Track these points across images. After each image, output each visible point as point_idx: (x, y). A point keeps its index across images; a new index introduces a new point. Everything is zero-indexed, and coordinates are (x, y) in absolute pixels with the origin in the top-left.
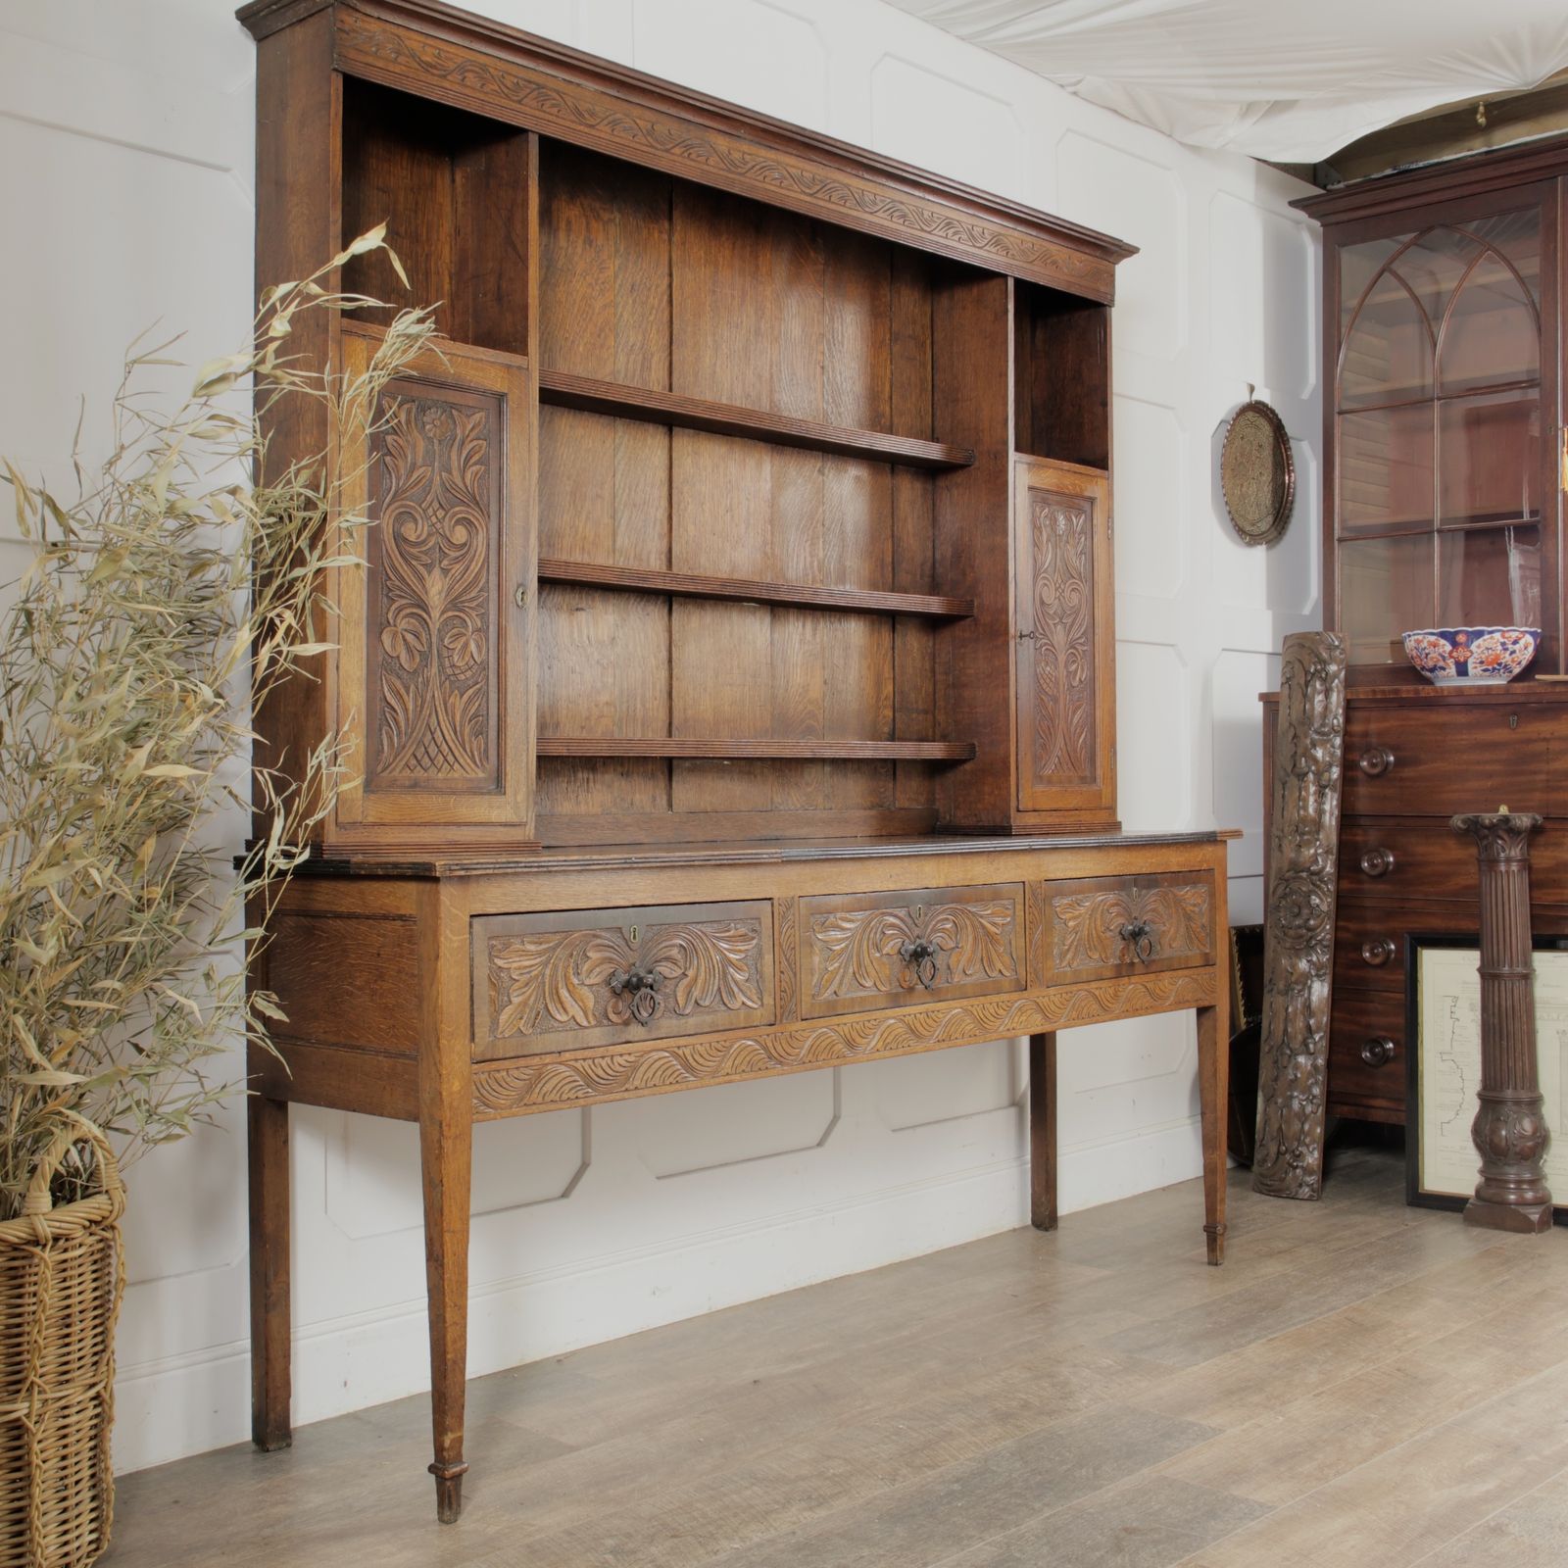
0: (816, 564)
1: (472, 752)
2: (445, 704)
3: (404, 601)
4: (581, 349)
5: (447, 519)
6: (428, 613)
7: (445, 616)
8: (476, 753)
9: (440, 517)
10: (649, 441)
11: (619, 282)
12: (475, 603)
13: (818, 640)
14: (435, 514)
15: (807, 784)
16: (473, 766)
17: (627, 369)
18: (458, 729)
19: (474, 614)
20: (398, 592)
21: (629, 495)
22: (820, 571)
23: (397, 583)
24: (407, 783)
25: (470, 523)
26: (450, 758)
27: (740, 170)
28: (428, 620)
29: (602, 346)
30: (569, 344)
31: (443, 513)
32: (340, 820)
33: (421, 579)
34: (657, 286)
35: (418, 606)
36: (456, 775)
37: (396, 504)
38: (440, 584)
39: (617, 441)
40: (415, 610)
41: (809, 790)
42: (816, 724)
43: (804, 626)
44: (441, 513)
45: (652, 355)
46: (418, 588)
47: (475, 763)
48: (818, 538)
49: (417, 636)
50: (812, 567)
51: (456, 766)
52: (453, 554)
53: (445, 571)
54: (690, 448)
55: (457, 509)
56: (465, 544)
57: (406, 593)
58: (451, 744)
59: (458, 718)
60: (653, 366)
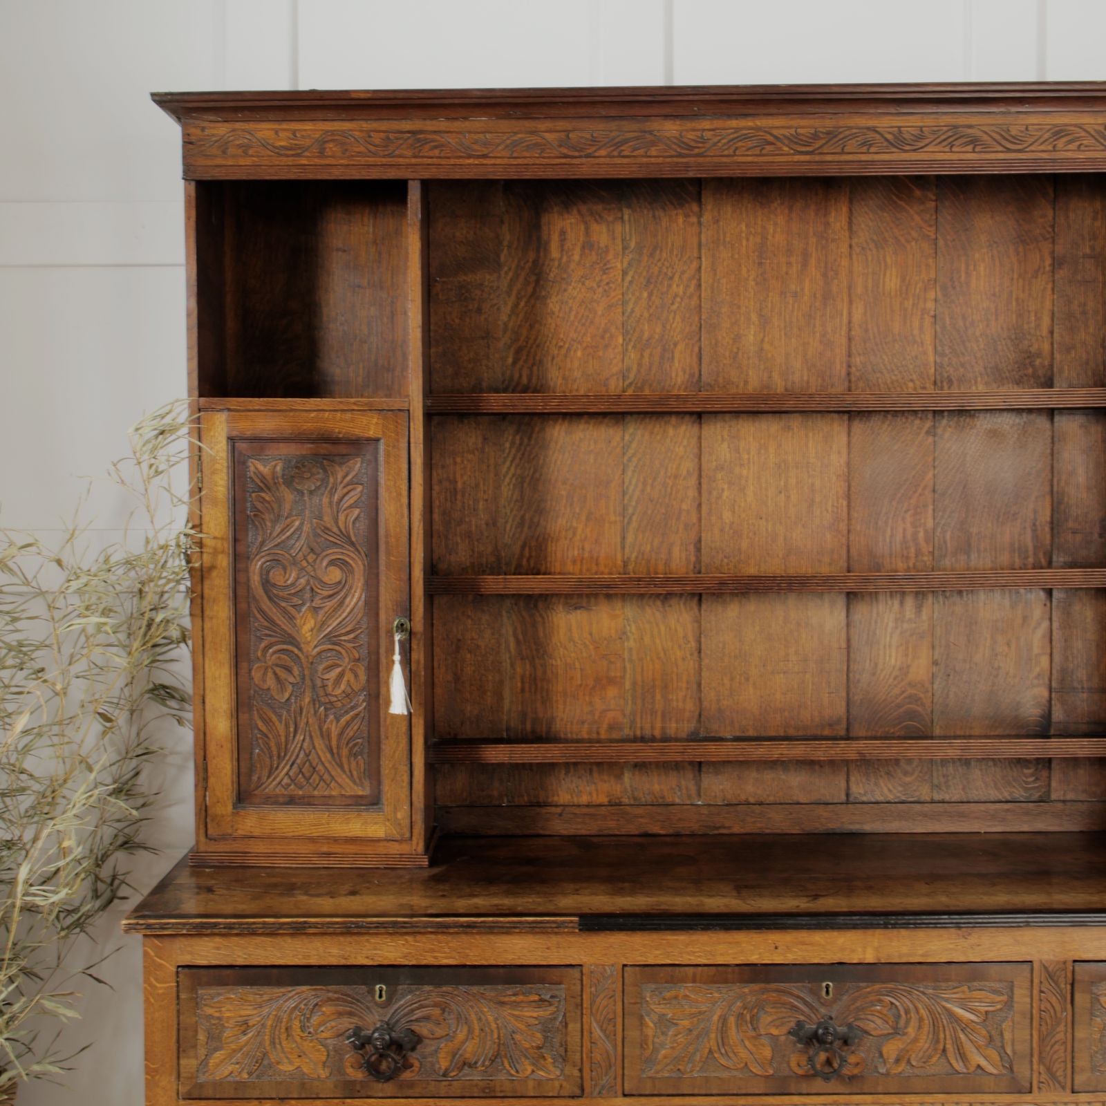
0: (921, 535)
1: (350, 771)
2: (321, 729)
3: (273, 640)
4: (579, 353)
5: (318, 561)
6: (300, 649)
7: (317, 649)
8: (355, 773)
9: (310, 561)
10: (671, 431)
11: (629, 278)
12: (352, 636)
13: (924, 617)
14: (305, 558)
15: (906, 773)
16: (351, 784)
17: (640, 365)
18: (335, 751)
19: (350, 645)
20: (267, 632)
21: (643, 491)
22: (927, 541)
23: (266, 624)
24: (281, 800)
25: (345, 563)
26: (326, 777)
27: (696, 151)
28: (300, 655)
29: (607, 346)
30: (563, 351)
31: (315, 557)
32: (210, 832)
33: (292, 618)
34: (683, 272)
35: (290, 643)
36: (333, 793)
37: (263, 554)
38: (312, 622)
39: (627, 437)
40: (285, 647)
41: (908, 779)
42: (919, 709)
43: (902, 603)
44: (311, 557)
45: (675, 345)
46: (287, 627)
47: (354, 782)
48: (925, 506)
49: (288, 670)
50: (915, 538)
51: (333, 784)
52: (325, 593)
53: (316, 610)
54: (725, 434)
55: (331, 551)
56: (340, 582)
57: (275, 632)
58: (327, 765)
59: (334, 743)
60: (677, 355)
